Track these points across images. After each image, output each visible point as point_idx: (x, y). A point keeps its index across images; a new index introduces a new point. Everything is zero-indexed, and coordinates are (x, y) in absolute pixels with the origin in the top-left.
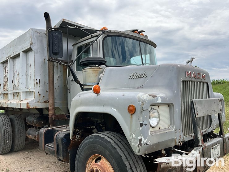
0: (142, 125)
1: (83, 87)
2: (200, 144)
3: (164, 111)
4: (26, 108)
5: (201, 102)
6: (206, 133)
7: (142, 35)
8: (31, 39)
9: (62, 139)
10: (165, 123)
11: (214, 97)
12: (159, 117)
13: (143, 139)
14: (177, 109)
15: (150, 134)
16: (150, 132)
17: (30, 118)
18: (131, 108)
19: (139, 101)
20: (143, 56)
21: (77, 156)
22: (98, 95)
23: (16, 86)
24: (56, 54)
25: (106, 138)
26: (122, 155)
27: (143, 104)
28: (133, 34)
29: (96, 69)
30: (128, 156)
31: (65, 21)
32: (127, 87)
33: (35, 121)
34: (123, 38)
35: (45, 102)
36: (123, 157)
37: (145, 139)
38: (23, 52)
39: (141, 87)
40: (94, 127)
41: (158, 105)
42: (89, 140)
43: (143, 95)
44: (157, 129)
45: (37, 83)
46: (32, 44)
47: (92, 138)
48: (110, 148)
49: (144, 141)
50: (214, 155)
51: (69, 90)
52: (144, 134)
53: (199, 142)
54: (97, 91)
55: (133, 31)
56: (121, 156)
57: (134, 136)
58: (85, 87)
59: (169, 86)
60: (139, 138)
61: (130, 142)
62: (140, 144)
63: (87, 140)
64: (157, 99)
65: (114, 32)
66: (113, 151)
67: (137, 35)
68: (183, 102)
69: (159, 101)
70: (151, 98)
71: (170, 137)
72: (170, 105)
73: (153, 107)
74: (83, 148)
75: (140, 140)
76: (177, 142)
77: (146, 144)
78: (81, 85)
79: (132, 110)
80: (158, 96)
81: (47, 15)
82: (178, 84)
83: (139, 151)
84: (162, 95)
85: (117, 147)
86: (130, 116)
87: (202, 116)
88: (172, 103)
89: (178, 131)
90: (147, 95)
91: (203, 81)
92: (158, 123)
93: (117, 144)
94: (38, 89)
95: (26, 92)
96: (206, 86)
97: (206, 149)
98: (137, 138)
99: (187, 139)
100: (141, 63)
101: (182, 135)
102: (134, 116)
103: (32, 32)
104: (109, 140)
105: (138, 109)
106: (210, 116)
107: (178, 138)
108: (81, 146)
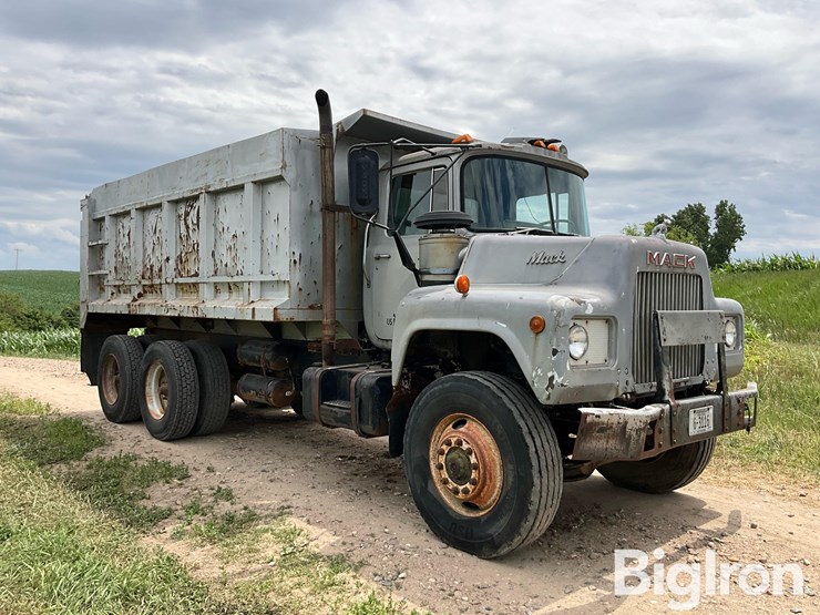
0: (555, 352)
1: (421, 278)
2: (667, 398)
3: (598, 331)
4: (272, 320)
5: (675, 318)
6: (688, 384)
7: (553, 149)
8: (281, 155)
9: (371, 389)
10: (598, 354)
11: (716, 307)
12: (587, 341)
13: (556, 376)
14: (624, 329)
15: (568, 368)
16: (571, 366)
17: (250, 348)
18: (536, 322)
19: (552, 310)
20: (553, 196)
21: (410, 421)
22: (465, 296)
23: (226, 265)
24: (362, 202)
25: (479, 379)
26: (513, 409)
27: (559, 314)
28: (532, 150)
29: (452, 240)
30: (523, 412)
31: (368, 114)
32: (525, 281)
33: (268, 356)
34: (507, 161)
35: (311, 307)
36: (516, 414)
37: (560, 377)
38: (254, 183)
39: (554, 283)
40: (438, 367)
41: (587, 318)
42: (440, 386)
43: (559, 298)
44: (582, 362)
45: (295, 262)
46: (284, 167)
47: (448, 381)
48: (489, 397)
49: (558, 380)
50: (698, 425)
51: (369, 281)
52: (558, 367)
53: (664, 394)
54: (463, 289)
55: (532, 142)
56: (510, 411)
57: (539, 371)
58: (426, 278)
59: (610, 282)
60: (550, 375)
61: (530, 383)
62: (551, 385)
63: (436, 385)
64: (586, 308)
65: (490, 148)
66: (494, 403)
67: (542, 152)
68: (637, 316)
69: (590, 311)
70: (575, 305)
71: (608, 381)
72: (610, 321)
73: (577, 322)
74: (426, 403)
75: (552, 378)
76: (621, 393)
77: (562, 385)
78: (417, 273)
79: (537, 326)
80: (587, 301)
81: (322, 98)
82: (629, 279)
83: (549, 398)
84: (595, 300)
85: (503, 396)
86: (533, 335)
87: (676, 344)
88: (613, 317)
89: (623, 371)
90: (567, 299)
91: (689, 271)
92: (585, 351)
93: (503, 391)
94: (297, 278)
95: (262, 282)
96: (696, 282)
97: (679, 409)
98: (545, 374)
99: (642, 389)
100: (549, 219)
101: (631, 380)
102: (541, 336)
103: (286, 137)
104: (486, 383)
105: (549, 325)
106: (703, 346)
107: (622, 385)
108: (420, 399)
